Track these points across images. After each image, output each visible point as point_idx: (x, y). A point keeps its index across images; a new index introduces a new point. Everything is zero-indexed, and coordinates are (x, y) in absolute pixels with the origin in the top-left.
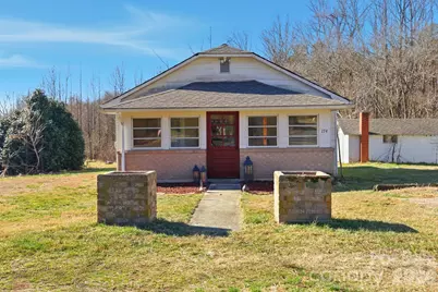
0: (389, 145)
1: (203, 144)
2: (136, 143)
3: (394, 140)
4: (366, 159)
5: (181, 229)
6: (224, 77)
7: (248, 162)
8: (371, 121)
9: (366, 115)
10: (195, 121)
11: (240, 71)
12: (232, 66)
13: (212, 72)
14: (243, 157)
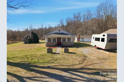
0: (82, 39)
1: (57, 41)
2: (48, 41)
3: (83, 39)
4: (79, 41)
5: (55, 53)
6: (59, 32)
7: (62, 44)
8: (80, 36)
9: (79, 35)
10: (56, 38)
11: (62, 31)
12: (60, 31)
13: (58, 32)
14: (62, 43)
